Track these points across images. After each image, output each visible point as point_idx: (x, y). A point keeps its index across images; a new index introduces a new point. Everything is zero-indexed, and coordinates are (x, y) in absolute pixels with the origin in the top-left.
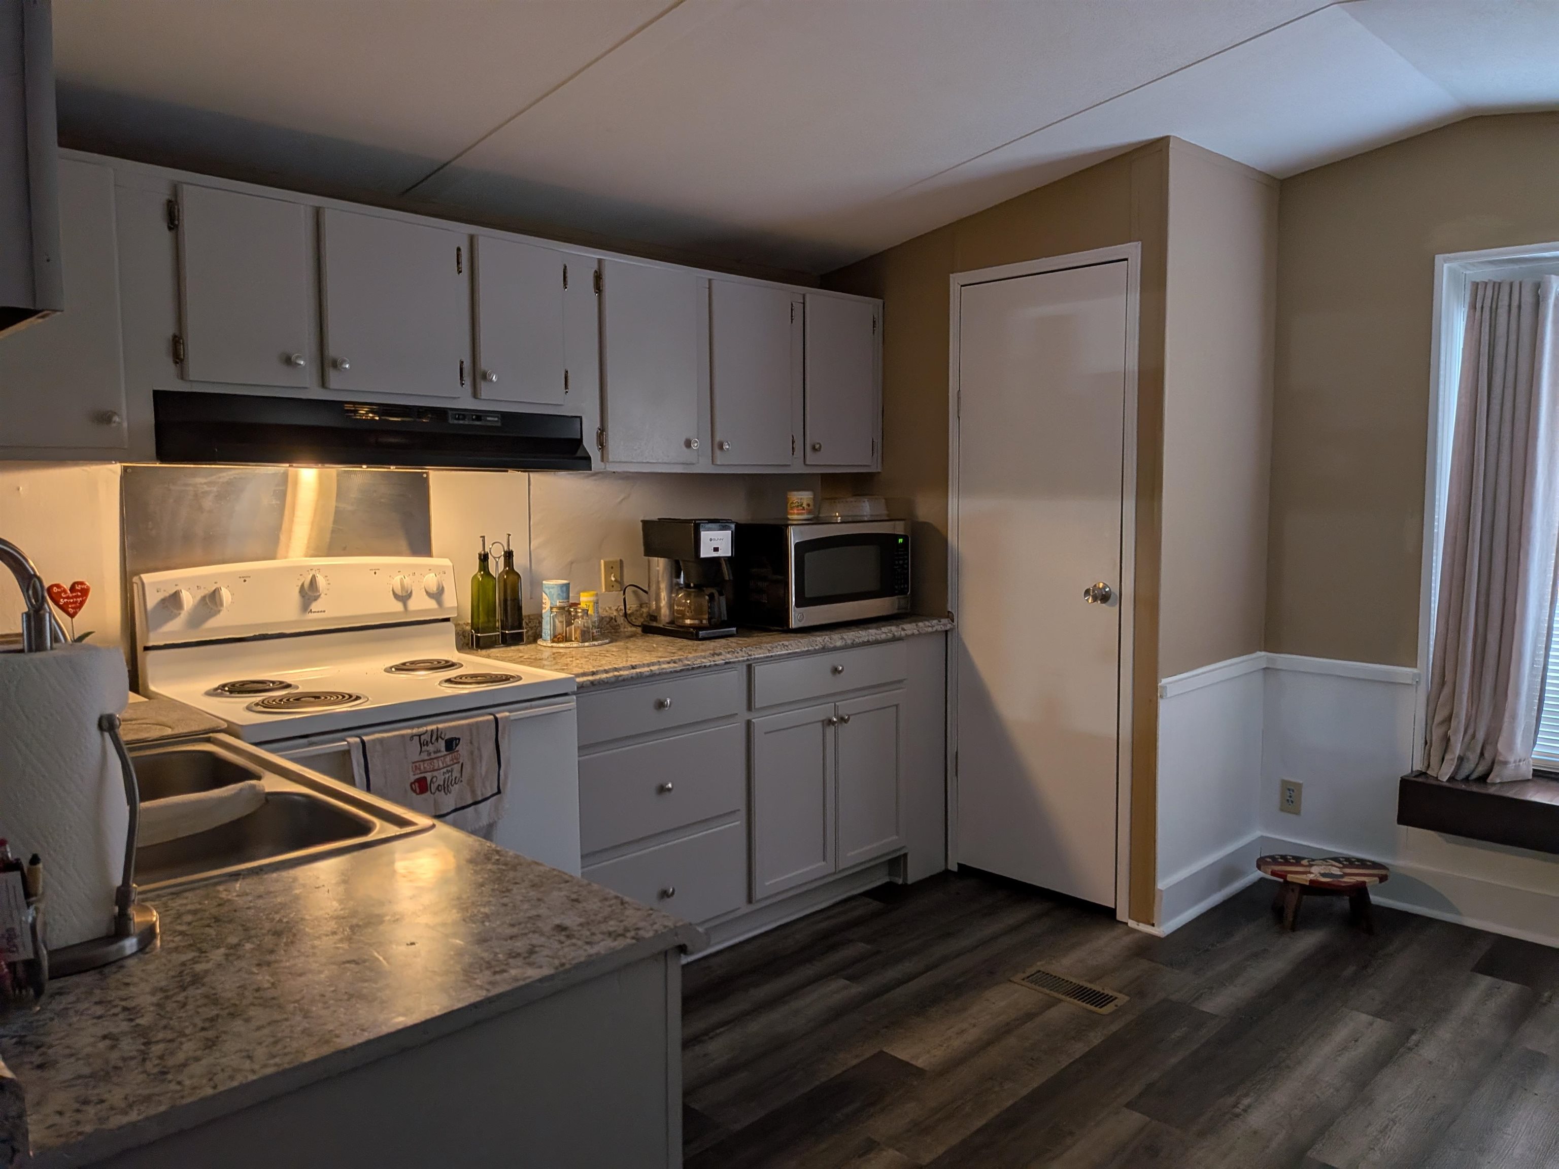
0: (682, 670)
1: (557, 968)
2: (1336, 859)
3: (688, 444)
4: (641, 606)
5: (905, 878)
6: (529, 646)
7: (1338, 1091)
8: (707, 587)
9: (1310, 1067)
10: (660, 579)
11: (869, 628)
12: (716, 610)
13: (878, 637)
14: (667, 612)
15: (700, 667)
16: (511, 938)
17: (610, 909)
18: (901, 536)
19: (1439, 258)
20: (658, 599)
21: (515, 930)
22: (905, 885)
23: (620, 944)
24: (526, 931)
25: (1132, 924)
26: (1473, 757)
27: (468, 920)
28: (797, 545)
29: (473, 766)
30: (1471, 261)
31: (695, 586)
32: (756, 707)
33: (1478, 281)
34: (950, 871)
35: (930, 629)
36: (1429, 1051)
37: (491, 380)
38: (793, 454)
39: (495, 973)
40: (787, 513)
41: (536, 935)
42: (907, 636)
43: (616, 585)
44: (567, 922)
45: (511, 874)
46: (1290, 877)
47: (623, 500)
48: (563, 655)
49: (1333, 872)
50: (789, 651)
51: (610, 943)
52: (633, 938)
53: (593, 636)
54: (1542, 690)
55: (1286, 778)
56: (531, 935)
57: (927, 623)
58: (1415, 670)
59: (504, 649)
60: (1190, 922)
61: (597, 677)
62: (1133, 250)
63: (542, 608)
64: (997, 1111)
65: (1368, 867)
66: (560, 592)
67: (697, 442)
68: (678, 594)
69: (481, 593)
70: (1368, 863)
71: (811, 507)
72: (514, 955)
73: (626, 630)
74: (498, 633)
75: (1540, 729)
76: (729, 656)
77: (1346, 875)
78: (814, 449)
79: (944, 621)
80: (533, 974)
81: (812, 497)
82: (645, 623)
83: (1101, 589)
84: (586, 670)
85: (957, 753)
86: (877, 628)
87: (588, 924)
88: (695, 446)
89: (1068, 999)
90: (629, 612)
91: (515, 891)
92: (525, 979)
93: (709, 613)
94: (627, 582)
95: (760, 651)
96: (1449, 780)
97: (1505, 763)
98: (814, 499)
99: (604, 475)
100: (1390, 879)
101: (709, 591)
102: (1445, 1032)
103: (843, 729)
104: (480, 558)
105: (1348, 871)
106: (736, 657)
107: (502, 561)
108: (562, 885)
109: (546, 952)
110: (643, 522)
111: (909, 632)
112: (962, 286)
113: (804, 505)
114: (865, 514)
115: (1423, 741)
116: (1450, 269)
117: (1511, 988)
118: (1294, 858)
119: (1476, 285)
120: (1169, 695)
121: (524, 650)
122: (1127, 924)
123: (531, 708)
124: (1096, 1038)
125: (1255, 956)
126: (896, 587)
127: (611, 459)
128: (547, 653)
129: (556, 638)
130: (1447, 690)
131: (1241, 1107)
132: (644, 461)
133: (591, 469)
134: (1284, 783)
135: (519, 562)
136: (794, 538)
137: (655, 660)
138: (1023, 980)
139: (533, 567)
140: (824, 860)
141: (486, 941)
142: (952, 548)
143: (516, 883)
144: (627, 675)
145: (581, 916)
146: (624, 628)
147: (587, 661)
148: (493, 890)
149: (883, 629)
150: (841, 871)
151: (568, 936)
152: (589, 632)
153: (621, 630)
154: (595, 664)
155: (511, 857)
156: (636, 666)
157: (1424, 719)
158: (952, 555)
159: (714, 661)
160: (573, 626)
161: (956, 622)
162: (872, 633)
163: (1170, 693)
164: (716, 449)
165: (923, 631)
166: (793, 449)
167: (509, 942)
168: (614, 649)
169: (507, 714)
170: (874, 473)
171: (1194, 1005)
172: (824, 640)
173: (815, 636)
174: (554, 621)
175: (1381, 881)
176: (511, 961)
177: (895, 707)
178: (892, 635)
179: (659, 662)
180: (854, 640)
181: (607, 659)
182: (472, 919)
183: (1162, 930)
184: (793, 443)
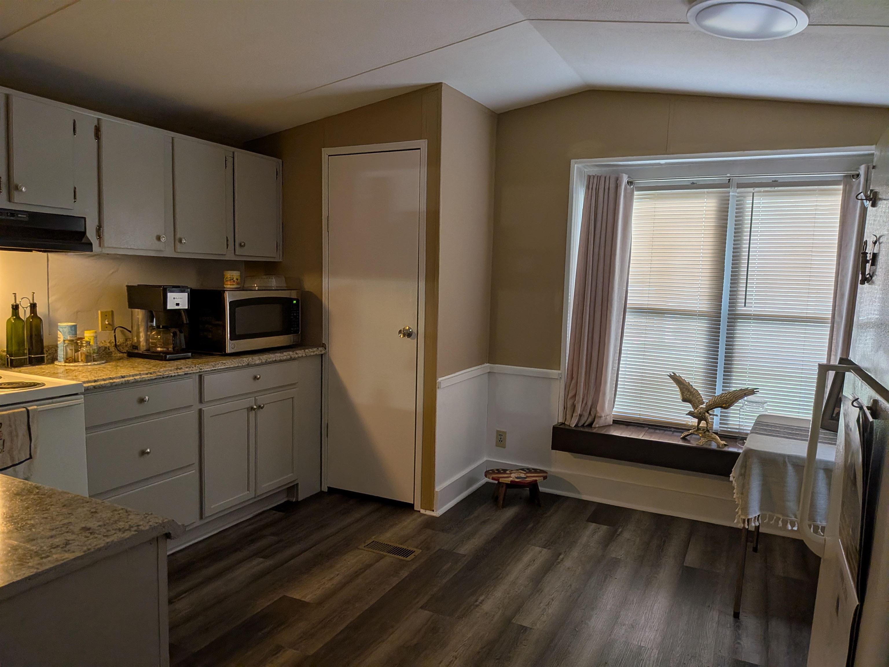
0: (156, 379)
1: (85, 552)
2: (522, 470)
3: (159, 238)
4: (126, 340)
5: (297, 497)
6: (48, 365)
7: (526, 587)
8: (172, 328)
9: (511, 578)
10: (139, 323)
11: (276, 353)
12: (178, 341)
13: (282, 358)
14: (145, 344)
15: (167, 377)
16: (52, 537)
17: (119, 516)
18: (295, 299)
19: (573, 161)
20: (138, 337)
21: (54, 533)
22: (297, 502)
23: (127, 535)
24: (63, 532)
25: (422, 511)
26: (586, 414)
27: (19, 529)
28: (231, 303)
29: (12, 440)
30: (589, 164)
31: (163, 327)
32: (205, 400)
33: (591, 174)
34: (323, 492)
35: (312, 354)
36: (568, 563)
37: (22, 190)
38: (227, 248)
39: (42, 558)
40: (223, 284)
41: (70, 534)
42: (299, 357)
43: (109, 327)
44: (89, 525)
45: (48, 500)
46: (501, 480)
47: (112, 273)
48: (73, 371)
49: (522, 476)
50: (226, 367)
51: (120, 535)
52: (136, 531)
53: (93, 359)
54: (617, 380)
55: (499, 429)
56: (65, 534)
57: (311, 350)
58: (559, 372)
59: (30, 367)
60: (451, 508)
61: (98, 383)
62: (423, 144)
63: (57, 341)
64: (351, 620)
65: (539, 473)
66: (70, 330)
67: (164, 237)
68: (152, 332)
69: (13, 331)
70: (538, 471)
71: (239, 281)
72: (54, 546)
73: (116, 355)
74: (26, 357)
75: (616, 400)
76: (187, 370)
77: (527, 477)
78: (240, 245)
79: (320, 349)
80: (69, 556)
81: (239, 274)
82: (129, 351)
83: (407, 330)
84: (90, 379)
85: (328, 424)
86: (280, 353)
87: (105, 525)
88: (163, 240)
89: (389, 554)
90: (118, 344)
91: (52, 509)
92: (63, 560)
93: (173, 344)
94: (116, 324)
95: (207, 367)
96: (575, 426)
97: (601, 417)
98: (241, 276)
99: (100, 256)
100: (548, 478)
101: (173, 330)
102: (575, 553)
103: (260, 413)
104: (13, 308)
105: (529, 475)
106: (192, 370)
107: (29, 309)
108: (84, 504)
109: (77, 543)
110: (127, 286)
111: (300, 355)
112: (329, 156)
113: (235, 279)
114: (273, 285)
115: (563, 408)
116: (578, 168)
117: (604, 528)
118: (503, 470)
119: (589, 177)
120: (442, 387)
121: (44, 367)
122: (419, 511)
123: (53, 403)
124: (404, 574)
125: (484, 522)
126: (292, 329)
127: (106, 245)
128: (62, 369)
129: (68, 360)
130: (574, 381)
131: (479, 601)
132: (129, 247)
133: (92, 251)
134: (498, 432)
135: (41, 311)
136: (228, 298)
137: (138, 373)
138: (365, 547)
139: (51, 313)
140: (248, 490)
141: (33, 540)
142: (325, 306)
143: (52, 505)
144: (119, 382)
145: (98, 522)
146: (115, 354)
147: (90, 374)
148: (36, 510)
149: (284, 353)
150: (258, 496)
151: (91, 533)
152: (91, 356)
153: (113, 355)
154: (96, 375)
155: (47, 490)
156: (124, 376)
157: (564, 396)
158: (325, 311)
159: (177, 373)
160: (80, 352)
161: (327, 349)
162: (278, 356)
163: (442, 386)
164: (177, 242)
165: (308, 354)
166: (227, 245)
167: (50, 540)
168: (109, 367)
169: (36, 407)
170: (279, 262)
171: (454, 551)
172: (248, 360)
173: (243, 358)
174: (66, 349)
175: (544, 479)
176: (53, 550)
177: (291, 399)
178: (290, 357)
179: (140, 374)
180: (267, 360)
181: (104, 372)
182: (22, 528)
183: (438, 513)
184: (227, 241)
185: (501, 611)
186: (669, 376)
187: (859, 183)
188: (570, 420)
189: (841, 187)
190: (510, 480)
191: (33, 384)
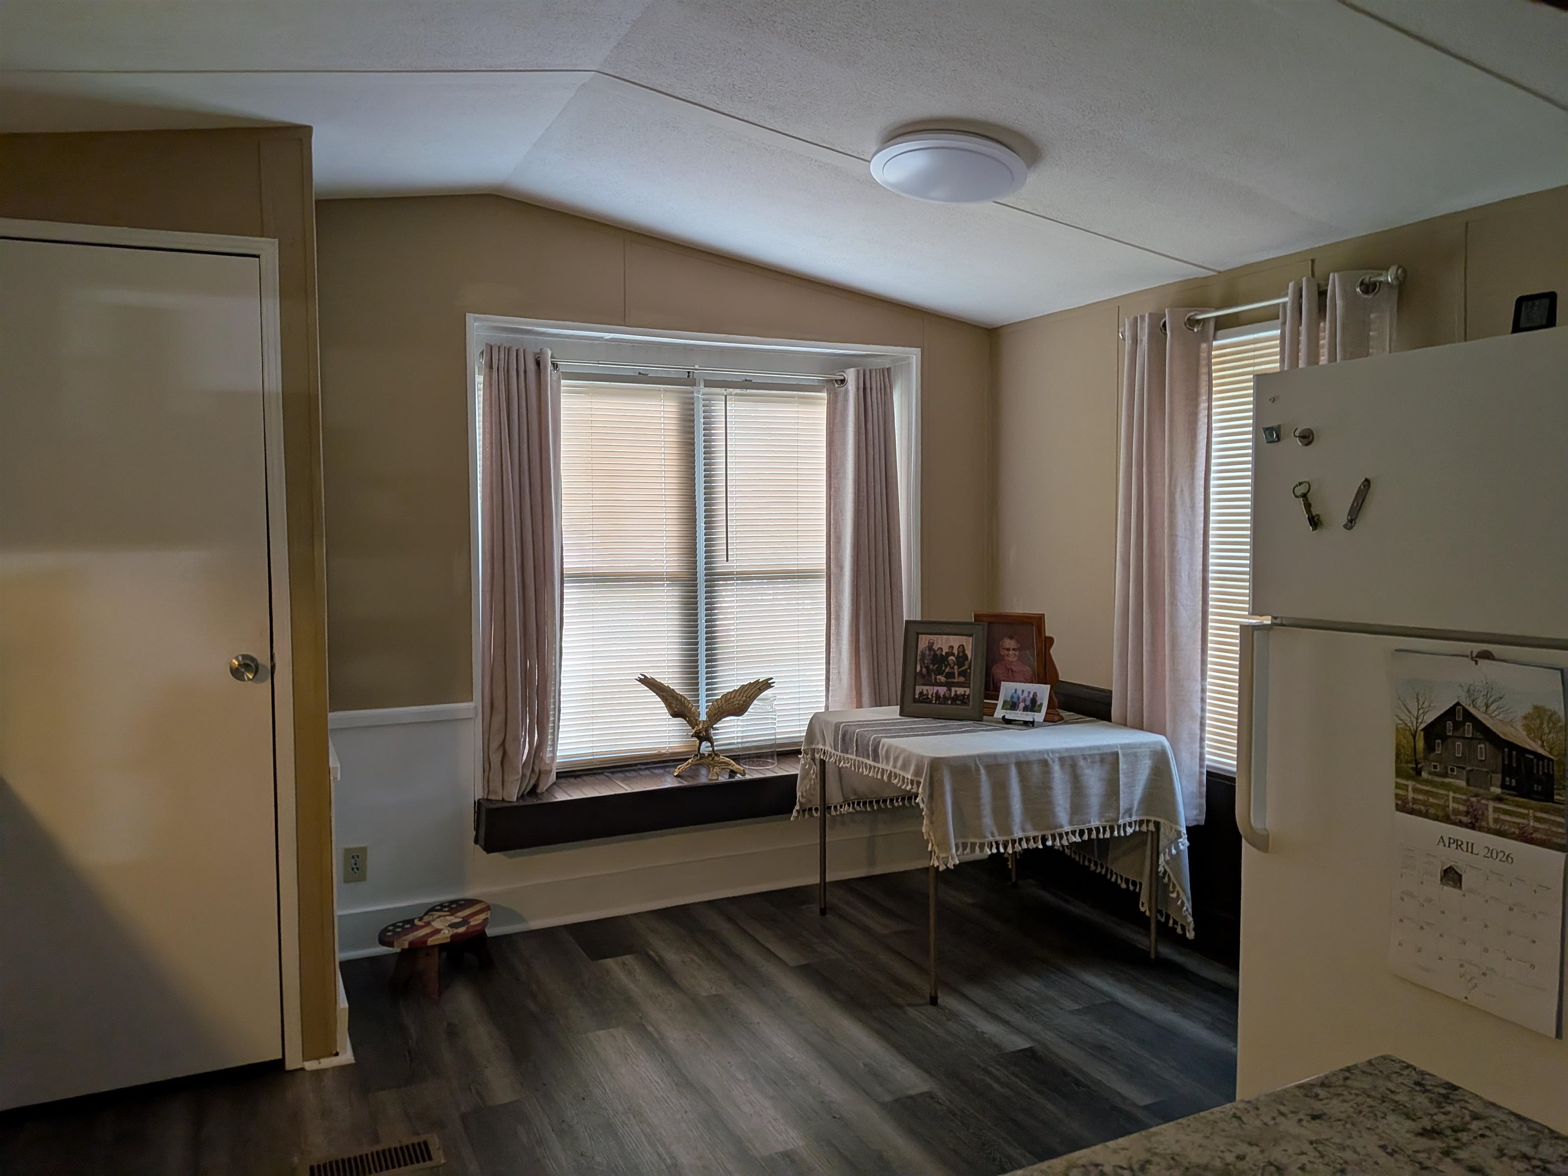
19: (469, 316)
25: (314, 1065)
33: (493, 344)
58: (469, 704)
62: (271, 248)
96: (518, 800)
97: (544, 772)
116: (475, 328)
117: (629, 959)
118: (404, 923)
119: (492, 348)
122: (305, 1068)
186: (639, 681)
187: (846, 392)
188: (502, 793)
189: (824, 395)
190: (445, 936)
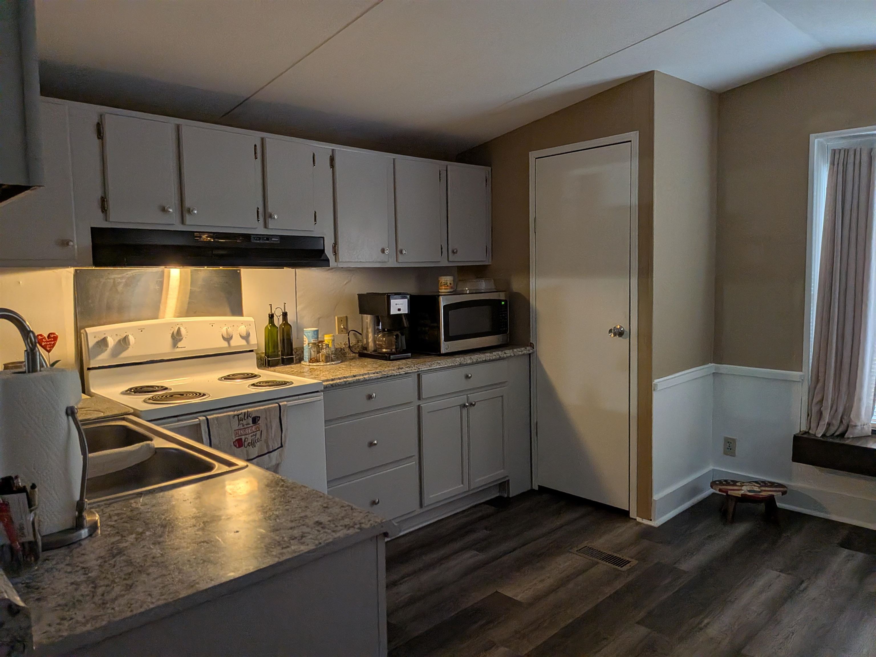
0: (381, 378)
1: (316, 545)
2: (756, 482)
3: (383, 251)
4: (358, 342)
5: (508, 493)
6: (297, 365)
7: (759, 615)
8: (394, 330)
9: (743, 601)
10: (368, 327)
11: (486, 353)
12: (400, 343)
13: (491, 358)
14: (373, 345)
15: (391, 376)
16: (291, 528)
17: (345, 512)
18: (503, 301)
19: (812, 136)
20: (367, 338)
21: (293, 524)
22: (508, 499)
23: (351, 531)
24: (300, 525)
25: (639, 519)
26: (836, 423)
27: (267, 519)
28: (444, 307)
29: (268, 432)
30: (831, 137)
31: (388, 330)
32: (423, 398)
34: (534, 490)
35: (520, 353)
36: (813, 593)
37: (274, 218)
38: (442, 255)
39: (283, 548)
40: (439, 289)
41: (305, 527)
42: (507, 357)
43: (344, 330)
44: (322, 520)
45: (291, 493)
46: (730, 493)
47: (347, 283)
48: (316, 370)
49: (755, 490)
50: (441, 366)
51: (345, 532)
52: (358, 528)
53: (332, 359)
55: (727, 436)
56: (302, 527)
57: (519, 350)
59: (283, 367)
60: (672, 518)
61: (335, 382)
62: (634, 136)
63: (303, 344)
64: (563, 626)
65: (776, 487)
66: (313, 335)
67: (388, 250)
68: (378, 335)
69: (270, 336)
70: (776, 484)
71: (452, 285)
72: (293, 538)
74: (280, 358)
76: (407, 369)
77: (762, 491)
78: (453, 252)
79: (528, 348)
80: (304, 548)
81: (452, 279)
82: (360, 351)
83: (618, 329)
84: (328, 378)
85: (537, 423)
86: (490, 353)
87: (333, 520)
88: (387, 252)
89: (602, 562)
90: (351, 345)
91: (293, 502)
92: (300, 552)
93: (396, 346)
94: (350, 329)
95: (425, 366)
97: (855, 426)
98: (454, 281)
99: (337, 269)
100: (788, 493)
101: (396, 333)
102: (822, 581)
103: (472, 410)
104: (269, 317)
105: (764, 489)
106: (411, 370)
107: (281, 318)
108: (318, 499)
109: (311, 536)
110: (358, 295)
111: (509, 355)
112: (536, 158)
113: (448, 284)
114: (482, 288)
115: (807, 414)
116: (819, 142)
117: (860, 556)
118: (732, 481)
120: (658, 390)
121: (294, 367)
123: (299, 399)
124: (618, 585)
125: (711, 537)
126: (501, 329)
127: (340, 260)
128: (306, 369)
129: (311, 361)
130: (820, 385)
131: (703, 624)
132: (359, 261)
133: (329, 266)
134: (726, 439)
135: (290, 318)
136: (443, 302)
137: (366, 372)
138: (577, 551)
139: (298, 321)
140: (462, 483)
141: (277, 530)
142: (532, 308)
143: (293, 498)
144: (351, 380)
145: (329, 516)
146: (349, 354)
147: (329, 373)
148: (280, 502)
149: (493, 353)
150: (472, 490)
151: (322, 528)
152: (329, 357)
153: (347, 355)
154: (333, 375)
155: (290, 483)
156: (356, 375)
157: (807, 401)
158: (532, 310)
159: (399, 372)
160: (321, 354)
161: (535, 348)
162: (487, 356)
163: (659, 388)
164: (399, 253)
165: (516, 354)
166: (442, 252)
167: (290, 531)
168: (343, 366)
169: (286, 403)
170: (488, 265)
171: (676, 565)
172: (460, 360)
173: (456, 358)
174: (310, 351)
175: (782, 495)
176: (292, 541)
177: (501, 397)
178: (499, 356)
179: (368, 373)
180: (477, 360)
181: (339, 371)
182: (269, 518)
183: (657, 522)
184: (442, 249)
185: (728, 639)
188: (815, 429)
190: (740, 493)
191: (283, 383)
